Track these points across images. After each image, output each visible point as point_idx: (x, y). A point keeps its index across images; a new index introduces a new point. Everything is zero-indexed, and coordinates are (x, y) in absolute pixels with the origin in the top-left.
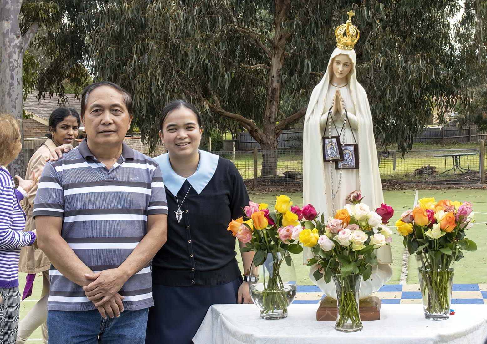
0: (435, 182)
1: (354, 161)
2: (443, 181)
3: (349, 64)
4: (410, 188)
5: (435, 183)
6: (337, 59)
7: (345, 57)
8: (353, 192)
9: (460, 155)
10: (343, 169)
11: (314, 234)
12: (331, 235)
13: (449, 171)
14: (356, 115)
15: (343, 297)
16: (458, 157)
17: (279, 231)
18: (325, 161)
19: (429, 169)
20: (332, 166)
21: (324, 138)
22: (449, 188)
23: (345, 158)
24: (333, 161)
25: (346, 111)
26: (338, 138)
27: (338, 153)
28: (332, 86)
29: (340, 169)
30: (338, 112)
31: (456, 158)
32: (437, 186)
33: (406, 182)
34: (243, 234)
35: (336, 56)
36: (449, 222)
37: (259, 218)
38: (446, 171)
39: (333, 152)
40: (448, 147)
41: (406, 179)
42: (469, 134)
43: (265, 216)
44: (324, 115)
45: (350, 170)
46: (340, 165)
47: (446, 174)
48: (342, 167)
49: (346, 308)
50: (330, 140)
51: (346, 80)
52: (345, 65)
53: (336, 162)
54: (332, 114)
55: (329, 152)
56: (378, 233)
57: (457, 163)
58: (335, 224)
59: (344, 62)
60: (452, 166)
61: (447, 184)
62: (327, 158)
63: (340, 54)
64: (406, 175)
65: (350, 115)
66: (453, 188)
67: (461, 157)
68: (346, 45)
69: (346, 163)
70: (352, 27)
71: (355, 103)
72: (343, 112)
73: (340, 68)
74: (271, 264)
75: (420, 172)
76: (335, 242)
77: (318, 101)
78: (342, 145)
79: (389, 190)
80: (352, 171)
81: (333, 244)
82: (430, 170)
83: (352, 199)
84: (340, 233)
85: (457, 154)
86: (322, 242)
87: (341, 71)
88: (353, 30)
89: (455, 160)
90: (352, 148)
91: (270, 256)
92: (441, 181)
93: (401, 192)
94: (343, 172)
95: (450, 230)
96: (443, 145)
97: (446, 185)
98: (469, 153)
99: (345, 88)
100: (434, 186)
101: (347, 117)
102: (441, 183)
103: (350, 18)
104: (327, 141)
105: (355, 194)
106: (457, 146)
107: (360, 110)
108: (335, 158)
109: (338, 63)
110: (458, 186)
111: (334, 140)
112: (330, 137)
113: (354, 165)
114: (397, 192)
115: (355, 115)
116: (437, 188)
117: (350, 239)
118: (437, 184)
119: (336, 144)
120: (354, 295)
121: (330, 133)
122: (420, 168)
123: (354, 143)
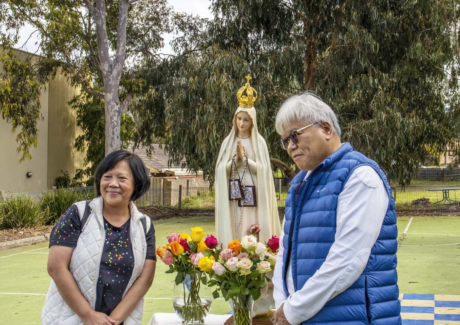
1: (253, 200)
2: (434, 210)
3: (248, 119)
4: (407, 215)
5: (427, 211)
6: (239, 115)
7: (244, 114)
8: (252, 226)
10: (244, 206)
11: (211, 260)
12: (223, 262)
13: (440, 201)
15: (238, 313)
16: (447, 191)
17: (192, 256)
18: (230, 199)
19: (423, 201)
20: (235, 203)
22: (438, 215)
23: (246, 197)
24: (236, 199)
25: (247, 158)
27: (240, 193)
28: (237, 138)
29: (242, 206)
30: (240, 159)
32: (429, 214)
33: (404, 210)
34: (166, 257)
35: (238, 113)
37: (175, 246)
39: (236, 192)
43: (180, 243)
44: (229, 162)
46: (242, 203)
47: (438, 204)
48: (243, 205)
50: (233, 182)
52: (245, 120)
53: (239, 200)
54: (235, 161)
56: (265, 260)
57: (446, 196)
58: (227, 253)
59: (244, 118)
60: (442, 198)
61: (437, 212)
62: (232, 197)
63: (241, 111)
65: (250, 161)
67: (449, 191)
69: (246, 202)
70: (250, 88)
72: (245, 159)
73: (242, 122)
74: (189, 283)
75: (416, 203)
77: (225, 151)
78: (243, 186)
81: (224, 269)
82: (425, 201)
83: (251, 232)
84: (229, 260)
85: (445, 189)
86: (215, 267)
88: (250, 91)
89: (445, 194)
90: (250, 189)
91: (188, 276)
92: (432, 210)
97: (435, 213)
99: (248, 139)
101: (247, 163)
103: (248, 81)
104: (232, 183)
105: (254, 227)
107: (259, 157)
108: (237, 197)
109: (240, 119)
110: (446, 214)
111: (237, 183)
112: (233, 180)
113: (252, 203)
115: (255, 161)
117: (238, 265)
118: (429, 212)
119: (238, 186)
121: (233, 177)
122: (417, 199)
123: (253, 185)
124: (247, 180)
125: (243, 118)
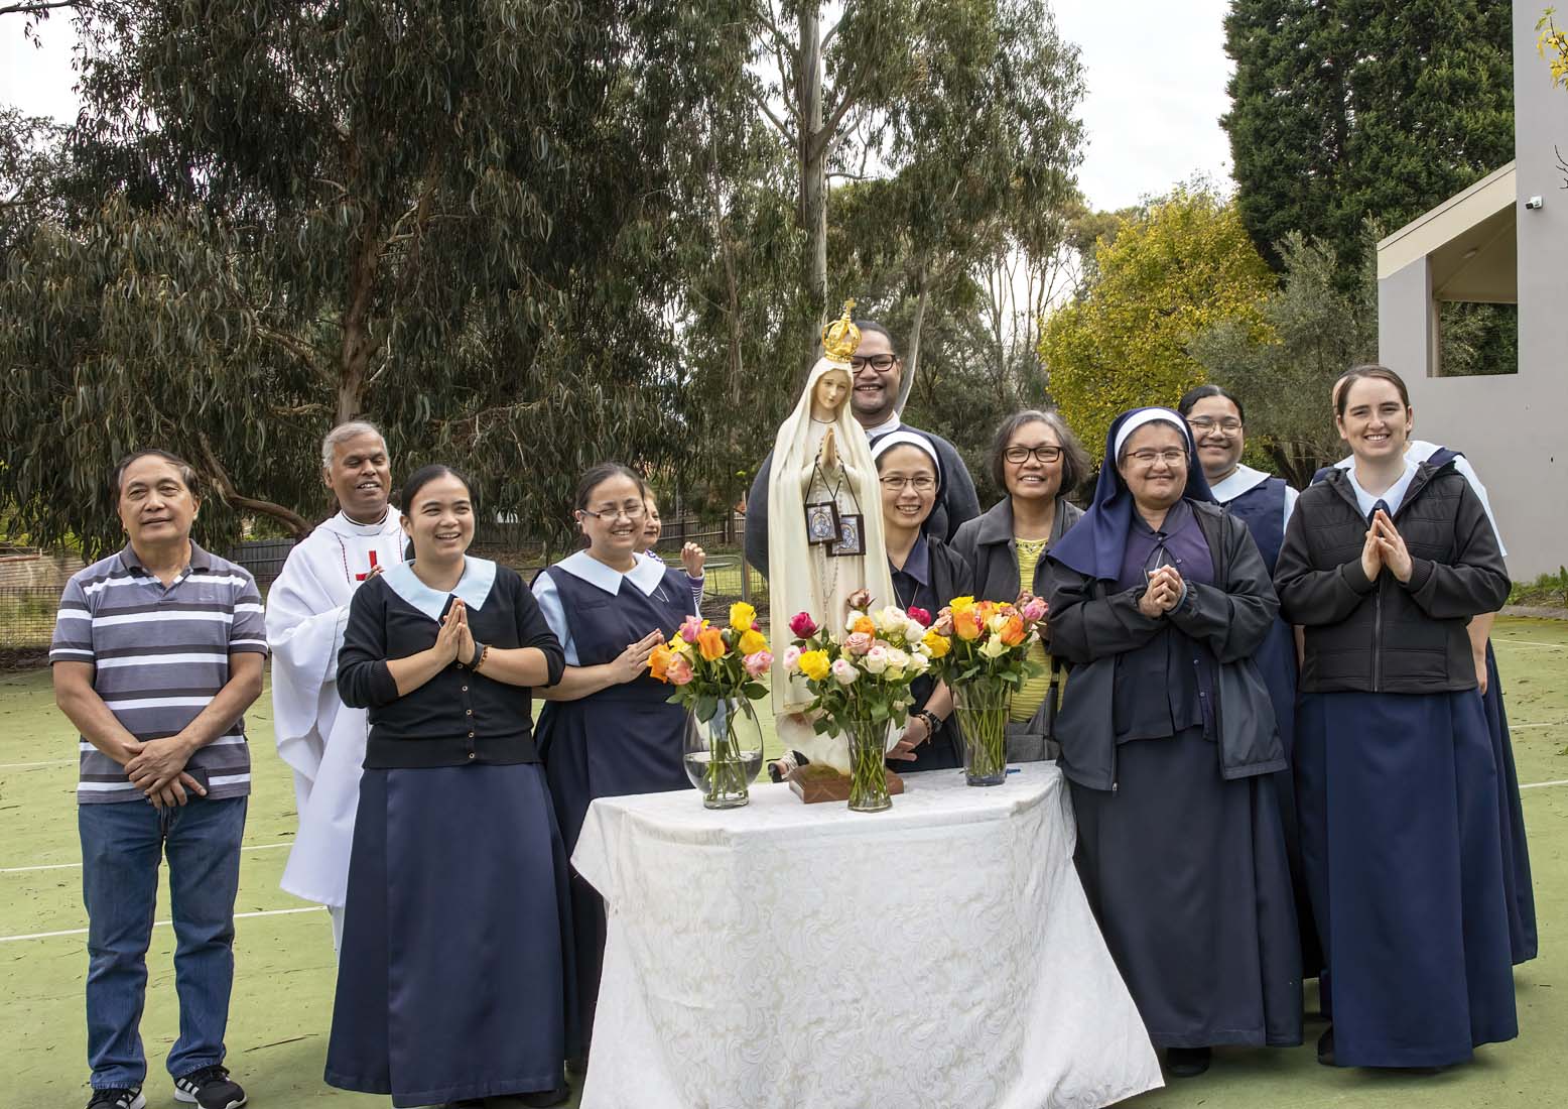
1: (857, 542)
6: (827, 377)
7: (841, 374)
8: (858, 594)
10: (840, 555)
11: (821, 659)
12: (852, 658)
14: (855, 469)
15: (862, 757)
17: (747, 660)
18: (811, 544)
20: (821, 551)
21: (807, 507)
23: (845, 537)
24: (823, 542)
25: (842, 462)
26: (833, 505)
29: (835, 555)
30: (829, 463)
34: (678, 669)
35: (821, 373)
36: (1014, 631)
37: (712, 642)
39: (823, 527)
44: (805, 469)
45: (849, 557)
48: (837, 553)
49: (867, 775)
50: (819, 509)
51: (836, 413)
52: (840, 387)
54: (821, 466)
55: (818, 529)
56: (918, 652)
58: (858, 640)
63: (834, 369)
65: (847, 467)
68: (842, 355)
71: (853, 448)
72: (839, 463)
73: (833, 391)
74: (722, 719)
76: (860, 668)
77: (792, 448)
78: (839, 516)
80: (853, 560)
81: (857, 672)
84: (870, 653)
86: (841, 670)
87: (833, 397)
90: (853, 521)
91: (722, 704)
94: (840, 561)
95: (1016, 643)
101: (844, 470)
103: (847, 313)
104: (812, 511)
107: (861, 460)
108: (826, 538)
109: (829, 384)
112: (819, 503)
117: (886, 661)
119: (830, 515)
121: (819, 498)
123: (857, 513)
124: (846, 505)
125: (837, 381)
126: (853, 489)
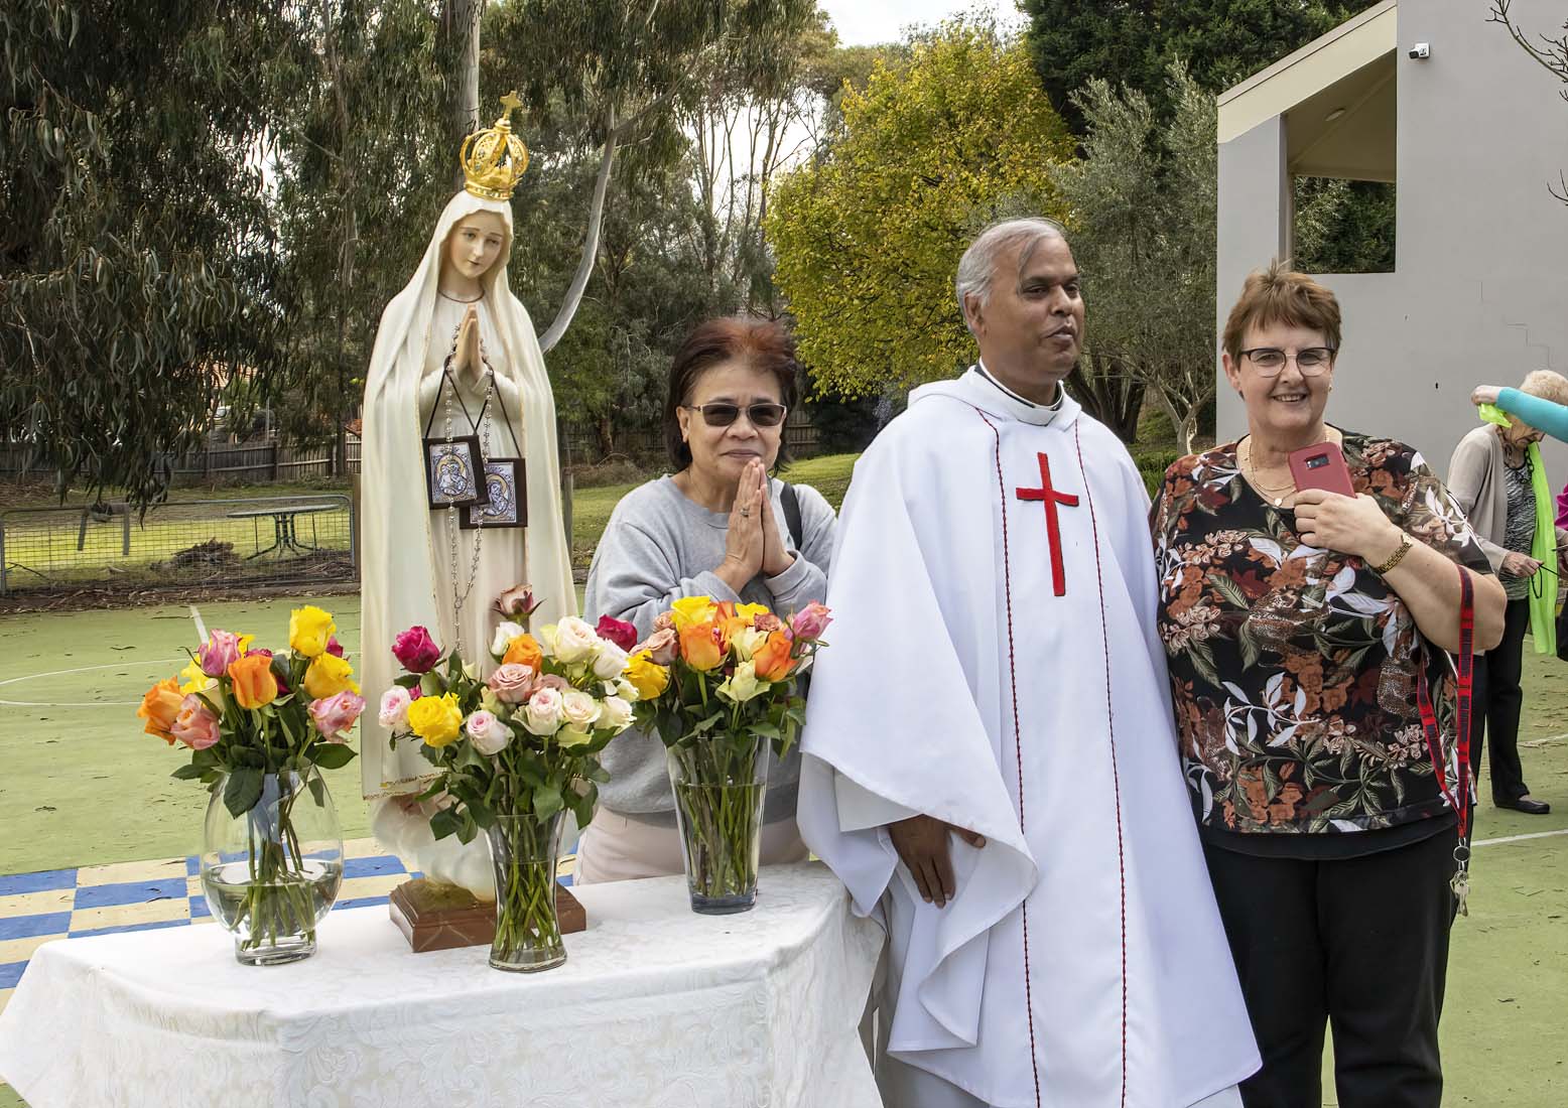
0: (238, 581)
1: (513, 506)
2: (258, 579)
3: (498, 238)
4: (171, 601)
5: (235, 585)
6: (467, 225)
7: (492, 220)
8: (513, 590)
9: (294, 513)
10: (484, 526)
11: (447, 709)
12: (500, 708)
13: (264, 552)
14: (513, 380)
15: (516, 876)
16: (288, 518)
17: (318, 709)
18: (434, 507)
19: (212, 551)
20: (451, 519)
21: (428, 444)
22: (274, 596)
23: (492, 496)
24: (456, 504)
25: (491, 368)
26: (473, 442)
27: (472, 484)
28: (445, 300)
29: (476, 526)
30: (469, 369)
31: (284, 521)
32: (242, 592)
33: (157, 585)
34: (194, 724)
35: (463, 217)
36: (776, 656)
37: (256, 676)
38: (258, 554)
39: (454, 479)
40: (223, 495)
41: (154, 577)
42: (274, 460)
44: (427, 378)
45: (500, 530)
46: (476, 516)
47: (259, 559)
49: (524, 906)
50: (448, 447)
51: (481, 286)
52: (490, 241)
54: (455, 375)
55: (446, 481)
57: (286, 532)
58: (514, 678)
59: (487, 234)
60: (274, 540)
61: (267, 586)
62: (439, 498)
63: (480, 211)
64: (156, 567)
65: (499, 377)
66: (284, 595)
67: (296, 518)
68: (494, 188)
69: (491, 512)
71: (510, 346)
72: (485, 369)
73: (478, 248)
75: (189, 558)
76: (515, 726)
77: (404, 343)
78: (484, 460)
79: (113, 608)
80: (506, 534)
81: (510, 733)
82: (217, 552)
83: (510, 610)
84: (533, 700)
85: (285, 509)
86: (481, 729)
87: (478, 258)
89: (281, 526)
90: (508, 470)
92: (251, 579)
93: (152, 612)
94: (484, 535)
95: (779, 677)
96: (207, 489)
97: (263, 589)
98: (316, 507)
99: (479, 304)
100: (236, 591)
101: (493, 383)
102: (252, 582)
103: (506, 114)
104: (436, 451)
105: (520, 596)
106: (244, 492)
107: (524, 367)
108: (461, 498)
109: (472, 235)
110: (298, 590)
111: (463, 448)
112: (449, 438)
113: (512, 516)
114: (136, 611)
115: (512, 377)
116: (242, 598)
117: (560, 714)
118: (241, 587)
119: (467, 460)
120: (546, 867)
121: (449, 429)
122: (190, 547)
123: (515, 456)
124: (495, 443)
125: (485, 232)
126: (508, 414)
